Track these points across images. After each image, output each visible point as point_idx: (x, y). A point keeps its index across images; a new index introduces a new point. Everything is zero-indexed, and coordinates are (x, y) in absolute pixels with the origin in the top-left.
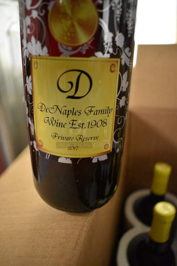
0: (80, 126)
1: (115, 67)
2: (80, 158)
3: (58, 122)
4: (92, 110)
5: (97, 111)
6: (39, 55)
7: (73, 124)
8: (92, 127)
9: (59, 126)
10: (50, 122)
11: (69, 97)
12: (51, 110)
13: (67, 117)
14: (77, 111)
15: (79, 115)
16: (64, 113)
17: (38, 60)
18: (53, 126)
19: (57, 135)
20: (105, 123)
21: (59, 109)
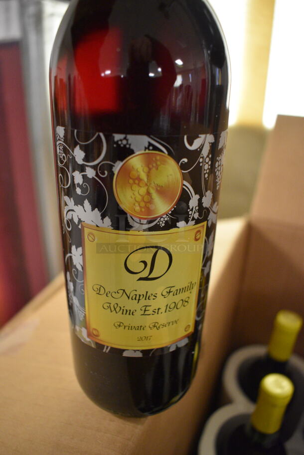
0: (155, 312)
1: (200, 233)
2: (153, 349)
3: (125, 309)
4: (171, 291)
5: (177, 290)
6: (97, 226)
7: (145, 311)
8: (170, 310)
9: (126, 314)
10: (113, 309)
11: (141, 279)
12: (113, 294)
13: (138, 302)
14: (152, 294)
15: (154, 299)
16: (134, 298)
17: (95, 232)
18: (116, 313)
19: (121, 325)
20: (187, 302)
21: (126, 294)
